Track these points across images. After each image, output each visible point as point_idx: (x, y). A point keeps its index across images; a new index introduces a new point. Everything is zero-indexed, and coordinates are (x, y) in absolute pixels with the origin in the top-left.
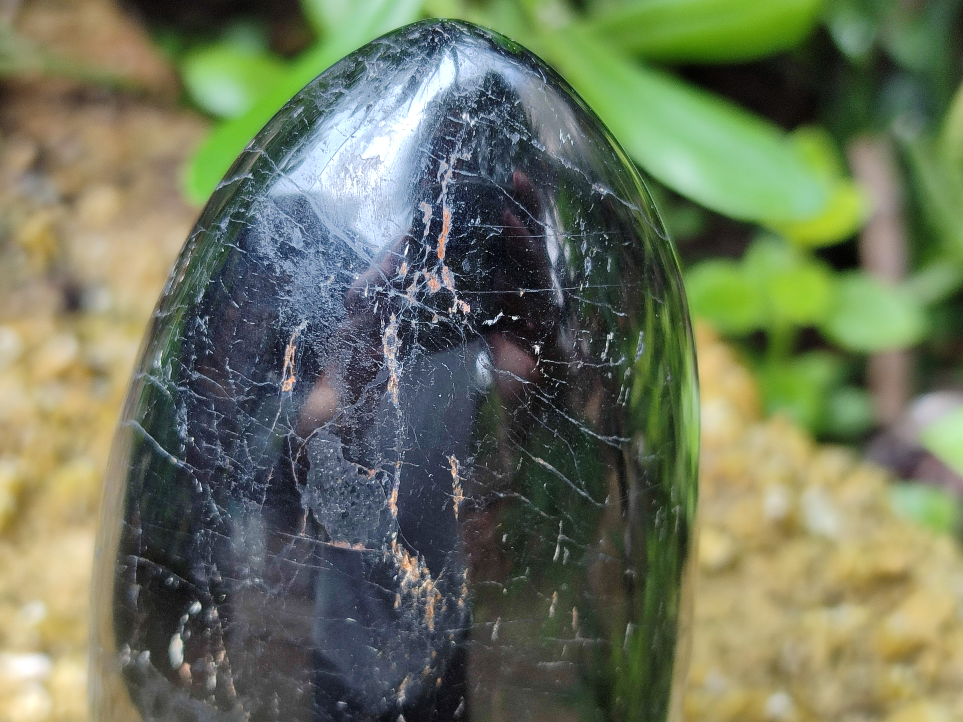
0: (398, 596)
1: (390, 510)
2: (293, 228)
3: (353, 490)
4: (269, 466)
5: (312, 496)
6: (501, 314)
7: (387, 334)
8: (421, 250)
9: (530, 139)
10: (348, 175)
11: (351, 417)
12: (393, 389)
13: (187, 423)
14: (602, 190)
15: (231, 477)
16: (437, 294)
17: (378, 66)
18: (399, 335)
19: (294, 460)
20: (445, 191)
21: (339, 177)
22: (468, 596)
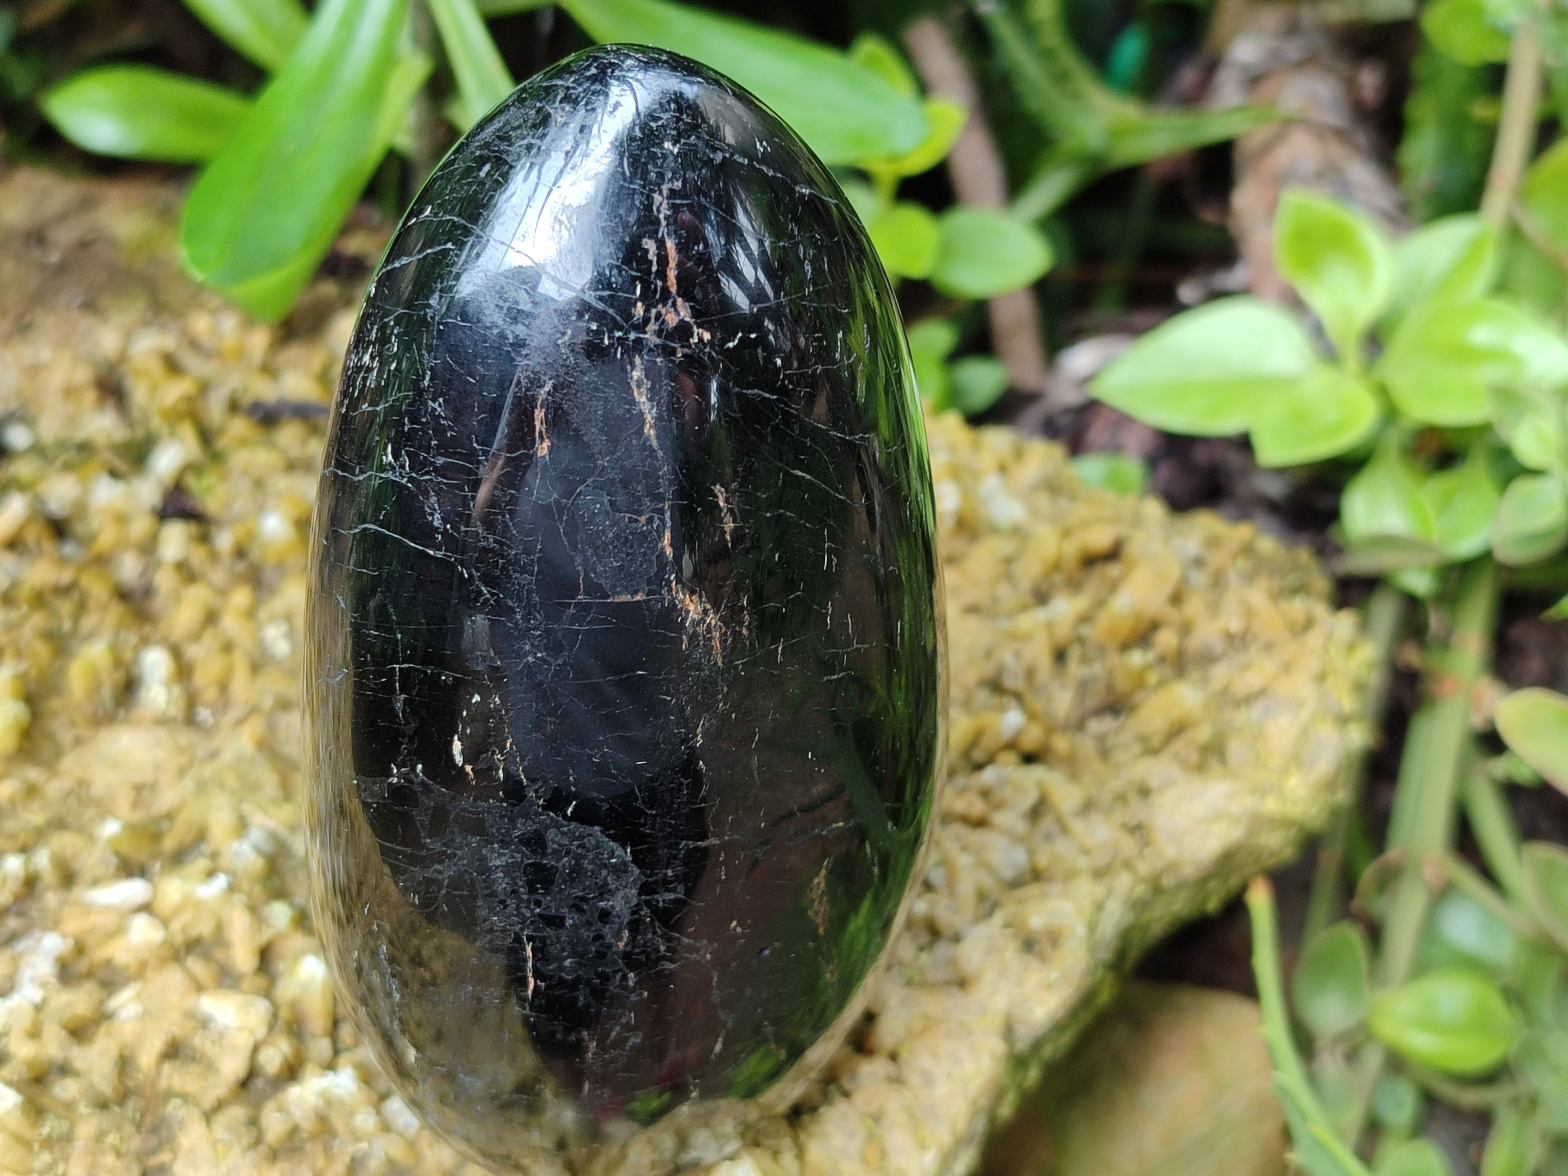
0: (684, 637)
1: (665, 553)
2: (517, 291)
3: (627, 540)
4: (537, 536)
5: (585, 555)
6: (740, 335)
7: (635, 378)
8: (653, 286)
9: (732, 155)
10: (563, 227)
11: (613, 468)
12: (650, 431)
13: (439, 512)
14: (804, 190)
15: (497, 555)
16: (676, 327)
17: (563, 109)
18: (647, 376)
19: (561, 524)
20: (664, 223)
21: (553, 229)
22: (750, 623)
